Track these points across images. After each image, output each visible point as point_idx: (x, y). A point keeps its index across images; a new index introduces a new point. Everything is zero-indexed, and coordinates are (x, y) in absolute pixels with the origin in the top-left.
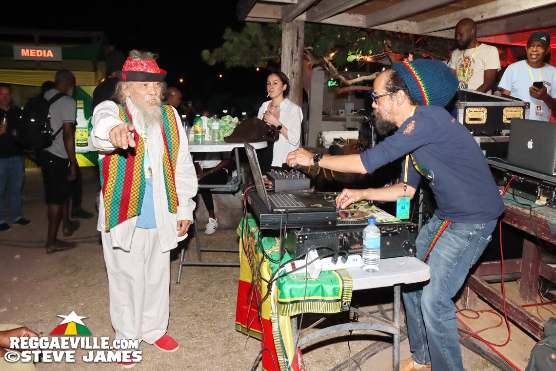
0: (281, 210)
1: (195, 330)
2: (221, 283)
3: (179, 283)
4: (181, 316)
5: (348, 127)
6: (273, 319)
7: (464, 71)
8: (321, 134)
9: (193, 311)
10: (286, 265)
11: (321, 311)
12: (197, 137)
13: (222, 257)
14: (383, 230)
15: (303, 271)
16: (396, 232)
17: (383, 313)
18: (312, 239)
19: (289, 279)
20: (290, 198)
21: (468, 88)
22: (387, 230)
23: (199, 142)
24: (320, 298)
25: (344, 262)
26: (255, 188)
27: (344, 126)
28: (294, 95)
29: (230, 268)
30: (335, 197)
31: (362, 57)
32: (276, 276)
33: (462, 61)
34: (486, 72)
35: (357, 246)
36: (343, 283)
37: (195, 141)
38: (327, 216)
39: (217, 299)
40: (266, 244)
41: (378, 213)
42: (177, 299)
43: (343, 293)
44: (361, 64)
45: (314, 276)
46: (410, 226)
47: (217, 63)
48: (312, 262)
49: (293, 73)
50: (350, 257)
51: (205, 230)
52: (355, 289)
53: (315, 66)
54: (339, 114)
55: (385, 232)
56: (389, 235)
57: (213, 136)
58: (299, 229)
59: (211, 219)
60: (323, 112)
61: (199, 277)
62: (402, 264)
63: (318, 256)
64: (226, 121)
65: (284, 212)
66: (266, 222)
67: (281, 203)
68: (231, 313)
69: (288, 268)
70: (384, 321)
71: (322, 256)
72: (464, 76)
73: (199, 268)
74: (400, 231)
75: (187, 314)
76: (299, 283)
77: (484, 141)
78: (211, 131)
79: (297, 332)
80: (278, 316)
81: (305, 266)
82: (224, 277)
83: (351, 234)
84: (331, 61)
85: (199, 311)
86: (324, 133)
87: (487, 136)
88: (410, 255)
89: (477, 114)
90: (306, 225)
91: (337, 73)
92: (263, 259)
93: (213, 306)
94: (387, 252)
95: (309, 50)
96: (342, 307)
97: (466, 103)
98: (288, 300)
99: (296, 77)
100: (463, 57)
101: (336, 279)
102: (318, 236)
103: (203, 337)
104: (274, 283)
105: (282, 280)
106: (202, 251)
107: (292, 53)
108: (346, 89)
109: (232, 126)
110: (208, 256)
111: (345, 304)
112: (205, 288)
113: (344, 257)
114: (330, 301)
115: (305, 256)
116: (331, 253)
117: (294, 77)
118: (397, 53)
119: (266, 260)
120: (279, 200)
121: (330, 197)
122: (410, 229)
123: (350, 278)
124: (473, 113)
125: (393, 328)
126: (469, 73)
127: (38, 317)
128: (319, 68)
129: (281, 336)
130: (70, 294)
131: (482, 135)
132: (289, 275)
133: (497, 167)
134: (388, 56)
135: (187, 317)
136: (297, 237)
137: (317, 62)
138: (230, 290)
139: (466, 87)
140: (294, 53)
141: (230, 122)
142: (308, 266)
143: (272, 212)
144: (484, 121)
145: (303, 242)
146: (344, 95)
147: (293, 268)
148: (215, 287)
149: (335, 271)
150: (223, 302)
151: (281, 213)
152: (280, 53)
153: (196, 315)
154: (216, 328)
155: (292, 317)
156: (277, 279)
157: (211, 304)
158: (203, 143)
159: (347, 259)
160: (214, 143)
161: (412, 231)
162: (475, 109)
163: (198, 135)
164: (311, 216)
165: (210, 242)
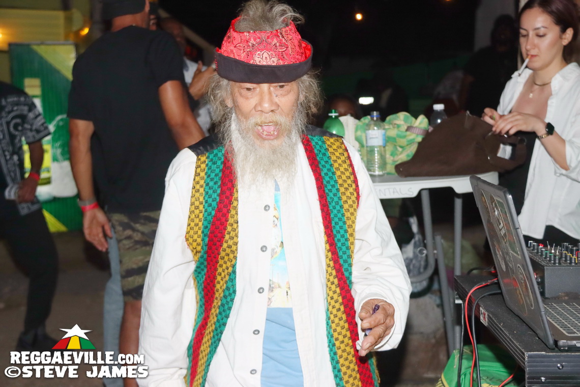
26: (498, 284)
64: (398, 126)
66: (543, 372)
78: (364, 151)
109: (413, 136)
141: (409, 129)
143: (557, 347)
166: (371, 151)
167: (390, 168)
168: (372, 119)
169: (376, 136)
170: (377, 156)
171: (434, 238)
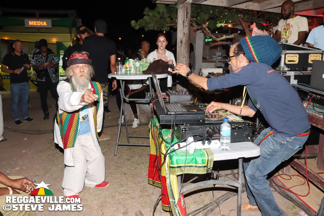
0: (172, 113)
1: (124, 183)
2: (140, 156)
3: (116, 155)
4: (116, 174)
5: (218, 66)
6: (166, 177)
7: (286, 33)
8: (201, 70)
9: (123, 172)
10: (175, 145)
11: (195, 173)
12: (127, 71)
13: (141, 141)
14: (233, 126)
15: (185, 149)
16: (241, 127)
17: (234, 175)
18: (190, 130)
19: (176, 153)
20: (178, 106)
21: (288, 42)
22: (235, 125)
23: (127, 74)
24: (194, 165)
25: (209, 144)
26: (158, 100)
27: (215, 65)
28: (185, 47)
29: (146, 147)
30: (206, 106)
31: (225, 24)
32: (169, 152)
33: (285, 26)
34: (299, 33)
35: (217, 135)
36: (208, 157)
37: (126, 73)
38: (199, 117)
39: (137, 165)
40: (164, 133)
41: (231, 116)
42: (114, 164)
43: (208, 162)
44: (225, 29)
45: (191, 152)
46: (249, 124)
47: (140, 28)
48: (190, 144)
49: (184, 34)
50: (213, 142)
51: (132, 125)
52: (215, 160)
53: (198, 30)
54: (212, 59)
55: (234, 127)
56: (236, 129)
57: (136, 70)
58: (183, 125)
59: (135, 119)
60: (203, 57)
61: (128, 152)
62: (244, 146)
63: (193, 140)
64: (144, 62)
65: (174, 114)
66: (164, 120)
67: (173, 109)
68: (145, 173)
69: (176, 147)
70: (233, 179)
71: (196, 140)
72: (286, 35)
73: (127, 147)
74: (243, 126)
75: (120, 173)
76: (182, 156)
77: (296, 74)
78: (135, 68)
79: (181, 185)
80: (170, 175)
81: (186, 146)
82: (142, 153)
83: (214, 128)
84: (207, 27)
85: (126, 172)
86: (203, 70)
87: (299, 71)
88: (249, 141)
89: (293, 58)
90: (187, 122)
91: (211, 34)
92: (162, 142)
93: (135, 169)
94: (234, 139)
95: (194, 20)
96: (207, 170)
97: (286, 52)
98: (176, 165)
99: (186, 36)
100: (286, 24)
101: (204, 154)
102: (194, 129)
103: (128, 187)
104: (168, 156)
105: (172, 154)
106: (129, 137)
107: (184, 22)
108: (216, 44)
109: (147, 64)
110: (133, 140)
111: (209, 169)
112: (131, 158)
113: (209, 141)
114: (200, 167)
115: (186, 140)
116: (201, 138)
117: (185, 36)
118: (246, 22)
119: (163, 142)
120: (172, 107)
121: (203, 106)
122: (249, 125)
123: (212, 154)
124: (290, 57)
125: (237, 183)
126: (289, 33)
127: (36, 173)
128: (200, 31)
129: (171, 187)
130: (54, 161)
131: (296, 70)
132: (176, 151)
133: (303, 90)
134: (241, 24)
135: (120, 175)
136: (182, 129)
137: (199, 28)
138: (145, 160)
139: (287, 41)
140: (185, 22)
141: (146, 62)
142: (188, 146)
143: (167, 114)
144: (297, 62)
145: (185, 132)
146: (215, 47)
147: (178, 147)
148: (137, 158)
149: (204, 149)
150: (141, 167)
151: (172, 114)
152: (176, 22)
153: (125, 174)
154: (136, 182)
155: (178, 176)
156: (169, 153)
157: (134, 168)
158: (130, 74)
159: (211, 142)
160: (136, 74)
161: (250, 126)
162: (292, 55)
163: (127, 69)
164: (190, 117)
165: (135, 132)
166: (137, 68)
167: (141, 72)
168: (137, 60)
169: (138, 64)
170: (138, 69)
171: (152, 90)
